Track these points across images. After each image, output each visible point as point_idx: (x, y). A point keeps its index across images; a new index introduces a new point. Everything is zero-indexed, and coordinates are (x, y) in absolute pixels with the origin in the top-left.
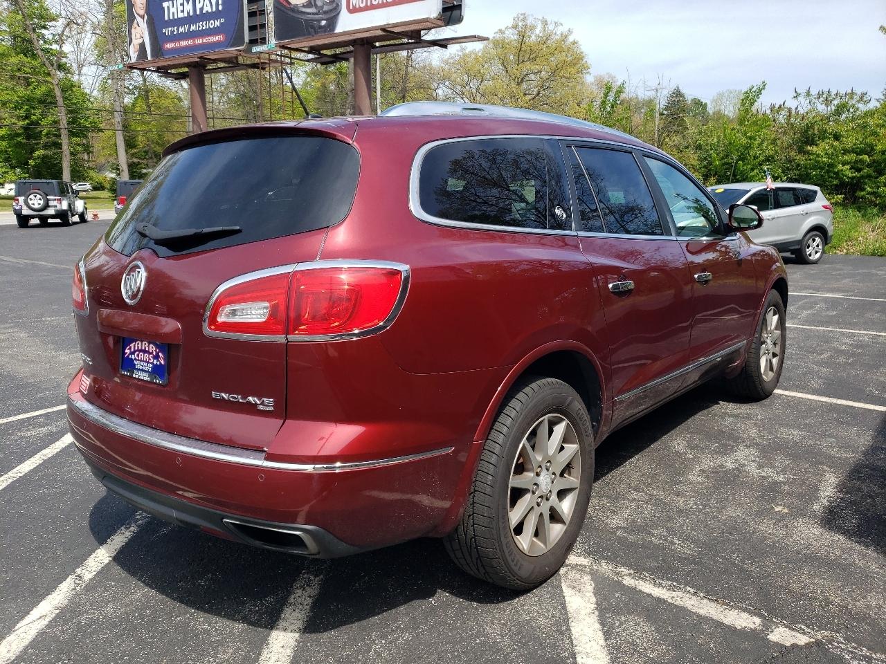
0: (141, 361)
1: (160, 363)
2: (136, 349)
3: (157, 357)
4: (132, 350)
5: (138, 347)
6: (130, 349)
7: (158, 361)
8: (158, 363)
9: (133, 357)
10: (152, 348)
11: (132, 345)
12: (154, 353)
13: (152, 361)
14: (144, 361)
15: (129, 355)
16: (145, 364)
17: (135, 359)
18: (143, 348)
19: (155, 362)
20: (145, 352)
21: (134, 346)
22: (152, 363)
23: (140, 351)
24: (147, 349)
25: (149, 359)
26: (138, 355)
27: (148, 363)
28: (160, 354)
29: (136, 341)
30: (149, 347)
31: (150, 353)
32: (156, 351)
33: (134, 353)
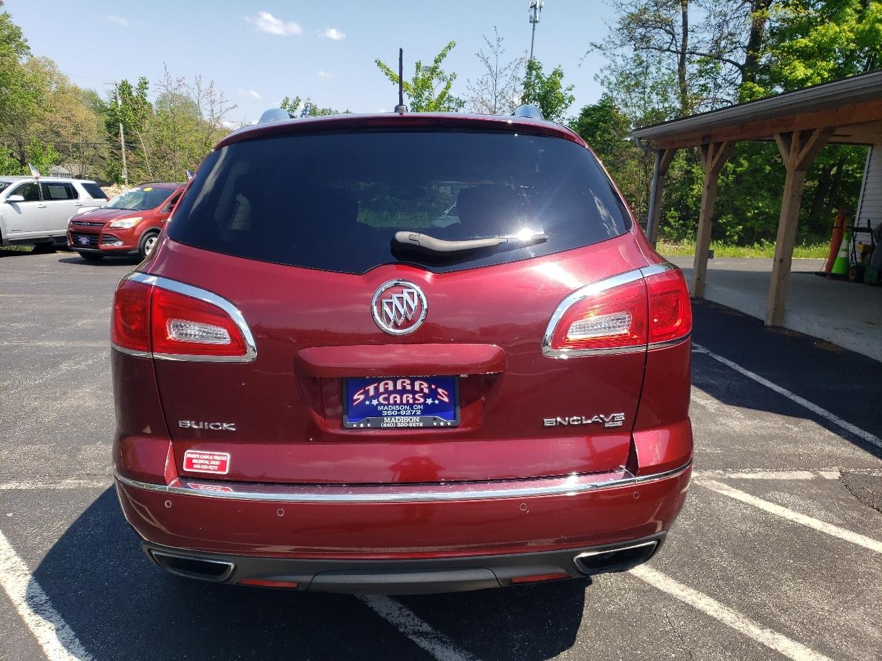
0: (395, 404)
1: (441, 401)
2: (382, 391)
3: (434, 394)
4: (371, 394)
5: (386, 389)
6: (365, 393)
7: (435, 399)
8: (437, 402)
9: (375, 402)
10: (420, 385)
11: (371, 389)
12: (426, 391)
13: (421, 402)
14: (401, 404)
15: (363, 401)
16: (407, 407)
17: (380, 404)
18: (399, 388)
19: (429, 401)
20: (403, 391)
21: (377, 389)
22: (424, 404)
23: (395, 391)
24: (409, 388)
25: (416, 400)
26: (387, 399)
27: (412, 404)
28: (440, 391)
29: (379, 381)
30: (413, 385)
31: (417, 392)
32: (429, 388)
33: (375, 397)
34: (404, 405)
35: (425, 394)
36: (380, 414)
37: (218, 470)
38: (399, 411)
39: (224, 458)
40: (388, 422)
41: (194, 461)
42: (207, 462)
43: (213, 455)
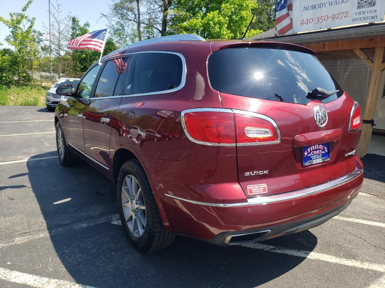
0: (315, 155)
1: (326, 152)
2: (311, 150)
3: (324, 150)
4: (309, 152)
6: (308, 151)
7: (324, 151)
9: (310, 155)
11: (309, 149)
12: (322, 148)
13: (321, 153)
15: (307, 155)
16: (318, 155)
17: (312, 155)
18: (316, 148)
19: (323, 152)
20: (316, 150)
22: (322, 153)
23: (313, 150)
24: (318, 148)
25: (320, 152)
26: (313, 153)
27: (319, 154)
28: (325, 148)
29: (310, 146)
30: (319, 147)
31: (320, 149)
32: (323, 147)
33: (310, 153)
34: (317, 154)
35: (322, 150)
36: (311, 159)
37: (264, 192)
38: (316, 157)
39: (265, 186)
40: (314, 162)
41: (252, 190)
42: (258, 189)
43: (260, 186)
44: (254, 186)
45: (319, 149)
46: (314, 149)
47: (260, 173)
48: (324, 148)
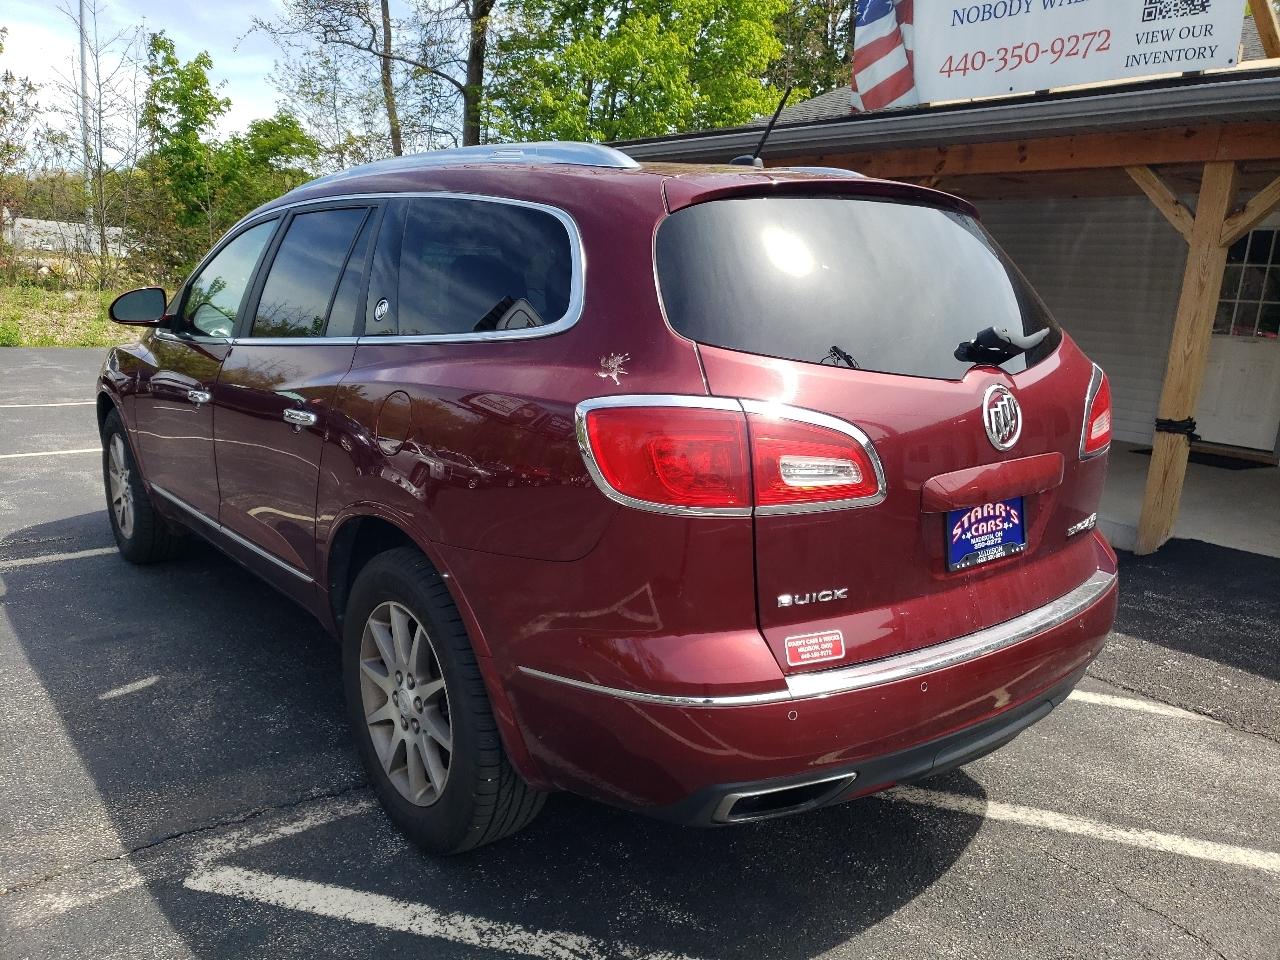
0: (983, 534)
1: (1013, 523)
2: (973, 520)
3: (1007, 519)
4: (966, 525)
5: (976, 517)
6: (962, 525)
7: (1010, 522)
8: (1011, 525)
9: (969, 535)
10: (1000, 508)
11: (965, 519)
12: (1004, 514)
13: (1001, 527)
14: (988, 533)
15: (961, 535)
16: (991, 536)
17: (973, 537)
18: (986, 514)
19: (1006, 526)
20: (986, 519)
21: (969, 518)
22: (1003, 530)
23: (978, 521)
24: (992, 513)
25: (996, 525)
26: (977, 530)
27: (993, 532)
28: (1013, 512)
29: (971, 510)
30: (994, 509)
31: (998, 517)
32: (1006, 510)
33: (969, 529)
35: (1003, 518)
36: (972, 548)
37: (834, 654)
38: (986, 542)
39: (836, 638)
40: (982, 557)
41: (801, 650)
42: (817, 647)
43: (822, 636)
44: (805, 639)
45: (995, 517)
46: (980, 517)
47: (824, 597)
48: (1008, 514)
